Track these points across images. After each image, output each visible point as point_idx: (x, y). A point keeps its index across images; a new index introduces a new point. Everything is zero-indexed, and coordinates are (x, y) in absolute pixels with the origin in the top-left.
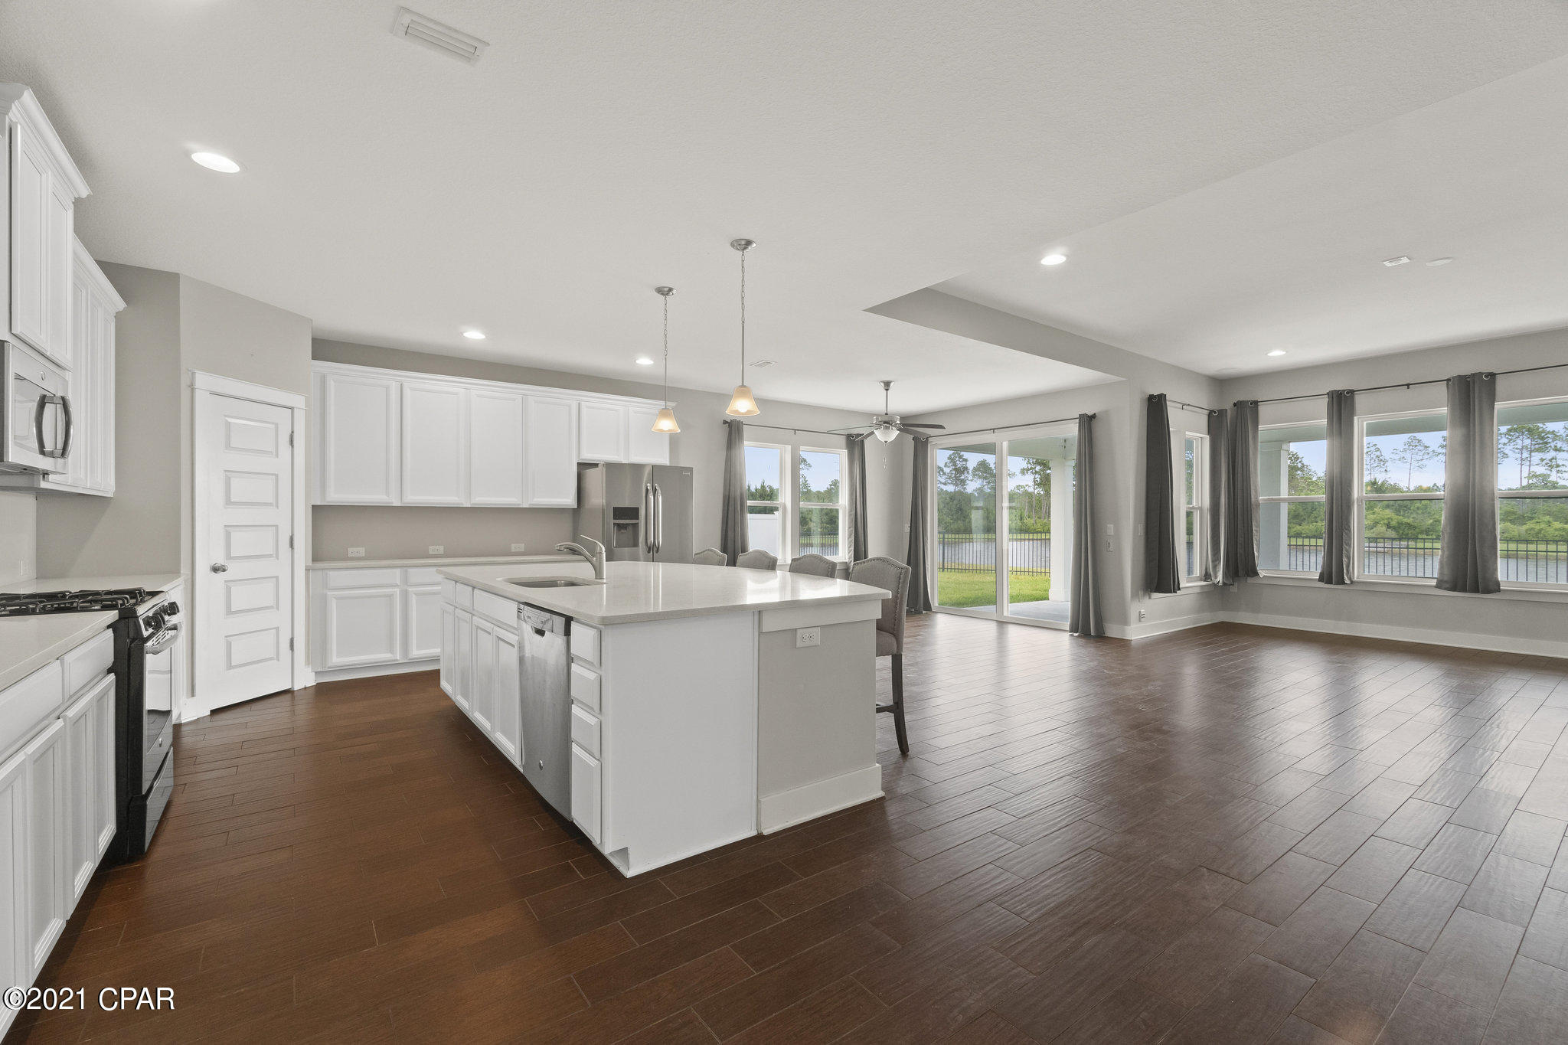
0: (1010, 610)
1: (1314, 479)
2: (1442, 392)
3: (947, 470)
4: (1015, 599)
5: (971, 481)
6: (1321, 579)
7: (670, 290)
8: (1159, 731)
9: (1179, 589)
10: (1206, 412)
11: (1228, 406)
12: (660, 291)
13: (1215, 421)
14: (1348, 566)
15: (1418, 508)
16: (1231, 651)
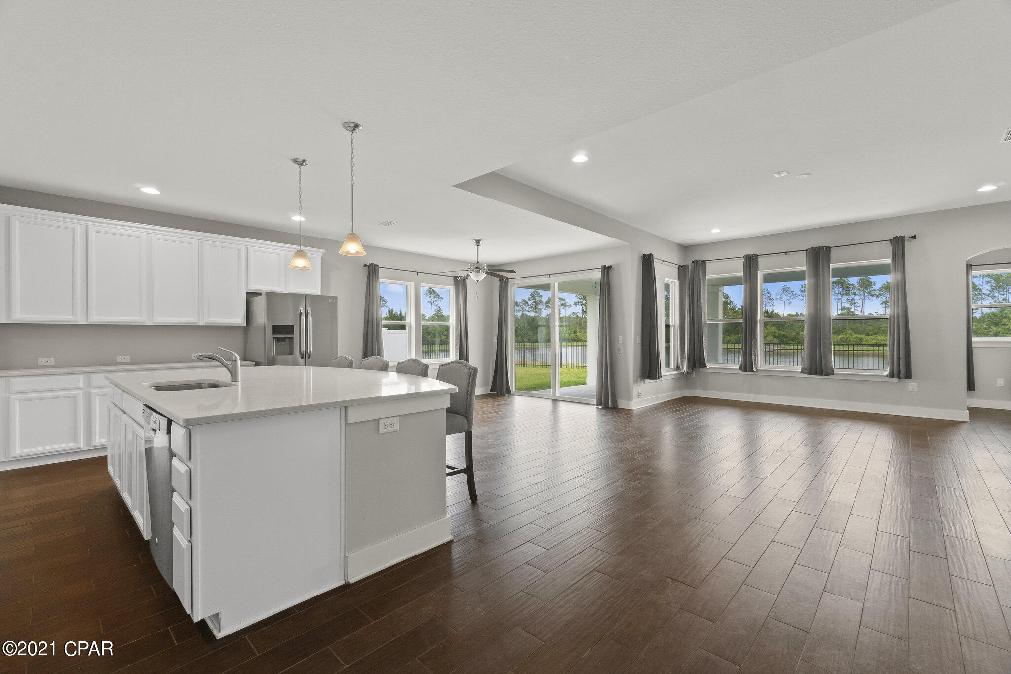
0: (560, 392)
1: (736, 309)
2: (803, 257)
3: (530, 302)
4: (563, 385)
5: (545, 309)
6: (740, 369)
7: (304, 161)
8: (646, 473)
9: (661, 377)
10: (677, 266)
11: (689, 263)
12: (295, 161)
13: (682, 271)
14: (755, 361)
15: (789, 326)
16: (691, 415)
